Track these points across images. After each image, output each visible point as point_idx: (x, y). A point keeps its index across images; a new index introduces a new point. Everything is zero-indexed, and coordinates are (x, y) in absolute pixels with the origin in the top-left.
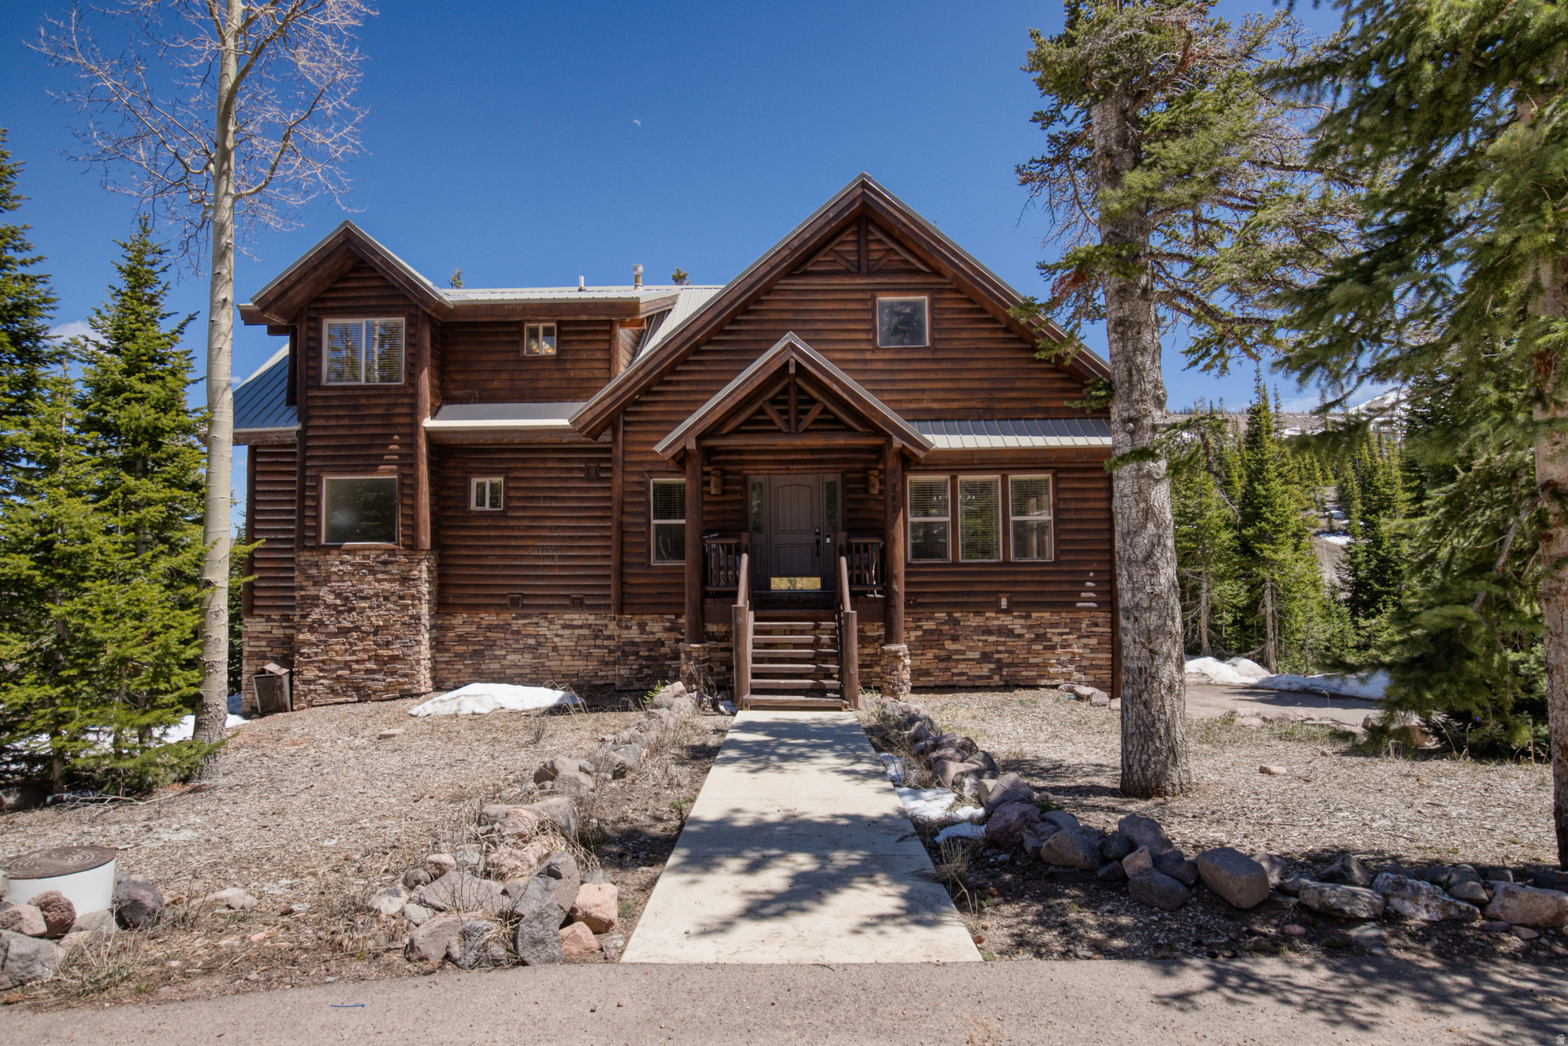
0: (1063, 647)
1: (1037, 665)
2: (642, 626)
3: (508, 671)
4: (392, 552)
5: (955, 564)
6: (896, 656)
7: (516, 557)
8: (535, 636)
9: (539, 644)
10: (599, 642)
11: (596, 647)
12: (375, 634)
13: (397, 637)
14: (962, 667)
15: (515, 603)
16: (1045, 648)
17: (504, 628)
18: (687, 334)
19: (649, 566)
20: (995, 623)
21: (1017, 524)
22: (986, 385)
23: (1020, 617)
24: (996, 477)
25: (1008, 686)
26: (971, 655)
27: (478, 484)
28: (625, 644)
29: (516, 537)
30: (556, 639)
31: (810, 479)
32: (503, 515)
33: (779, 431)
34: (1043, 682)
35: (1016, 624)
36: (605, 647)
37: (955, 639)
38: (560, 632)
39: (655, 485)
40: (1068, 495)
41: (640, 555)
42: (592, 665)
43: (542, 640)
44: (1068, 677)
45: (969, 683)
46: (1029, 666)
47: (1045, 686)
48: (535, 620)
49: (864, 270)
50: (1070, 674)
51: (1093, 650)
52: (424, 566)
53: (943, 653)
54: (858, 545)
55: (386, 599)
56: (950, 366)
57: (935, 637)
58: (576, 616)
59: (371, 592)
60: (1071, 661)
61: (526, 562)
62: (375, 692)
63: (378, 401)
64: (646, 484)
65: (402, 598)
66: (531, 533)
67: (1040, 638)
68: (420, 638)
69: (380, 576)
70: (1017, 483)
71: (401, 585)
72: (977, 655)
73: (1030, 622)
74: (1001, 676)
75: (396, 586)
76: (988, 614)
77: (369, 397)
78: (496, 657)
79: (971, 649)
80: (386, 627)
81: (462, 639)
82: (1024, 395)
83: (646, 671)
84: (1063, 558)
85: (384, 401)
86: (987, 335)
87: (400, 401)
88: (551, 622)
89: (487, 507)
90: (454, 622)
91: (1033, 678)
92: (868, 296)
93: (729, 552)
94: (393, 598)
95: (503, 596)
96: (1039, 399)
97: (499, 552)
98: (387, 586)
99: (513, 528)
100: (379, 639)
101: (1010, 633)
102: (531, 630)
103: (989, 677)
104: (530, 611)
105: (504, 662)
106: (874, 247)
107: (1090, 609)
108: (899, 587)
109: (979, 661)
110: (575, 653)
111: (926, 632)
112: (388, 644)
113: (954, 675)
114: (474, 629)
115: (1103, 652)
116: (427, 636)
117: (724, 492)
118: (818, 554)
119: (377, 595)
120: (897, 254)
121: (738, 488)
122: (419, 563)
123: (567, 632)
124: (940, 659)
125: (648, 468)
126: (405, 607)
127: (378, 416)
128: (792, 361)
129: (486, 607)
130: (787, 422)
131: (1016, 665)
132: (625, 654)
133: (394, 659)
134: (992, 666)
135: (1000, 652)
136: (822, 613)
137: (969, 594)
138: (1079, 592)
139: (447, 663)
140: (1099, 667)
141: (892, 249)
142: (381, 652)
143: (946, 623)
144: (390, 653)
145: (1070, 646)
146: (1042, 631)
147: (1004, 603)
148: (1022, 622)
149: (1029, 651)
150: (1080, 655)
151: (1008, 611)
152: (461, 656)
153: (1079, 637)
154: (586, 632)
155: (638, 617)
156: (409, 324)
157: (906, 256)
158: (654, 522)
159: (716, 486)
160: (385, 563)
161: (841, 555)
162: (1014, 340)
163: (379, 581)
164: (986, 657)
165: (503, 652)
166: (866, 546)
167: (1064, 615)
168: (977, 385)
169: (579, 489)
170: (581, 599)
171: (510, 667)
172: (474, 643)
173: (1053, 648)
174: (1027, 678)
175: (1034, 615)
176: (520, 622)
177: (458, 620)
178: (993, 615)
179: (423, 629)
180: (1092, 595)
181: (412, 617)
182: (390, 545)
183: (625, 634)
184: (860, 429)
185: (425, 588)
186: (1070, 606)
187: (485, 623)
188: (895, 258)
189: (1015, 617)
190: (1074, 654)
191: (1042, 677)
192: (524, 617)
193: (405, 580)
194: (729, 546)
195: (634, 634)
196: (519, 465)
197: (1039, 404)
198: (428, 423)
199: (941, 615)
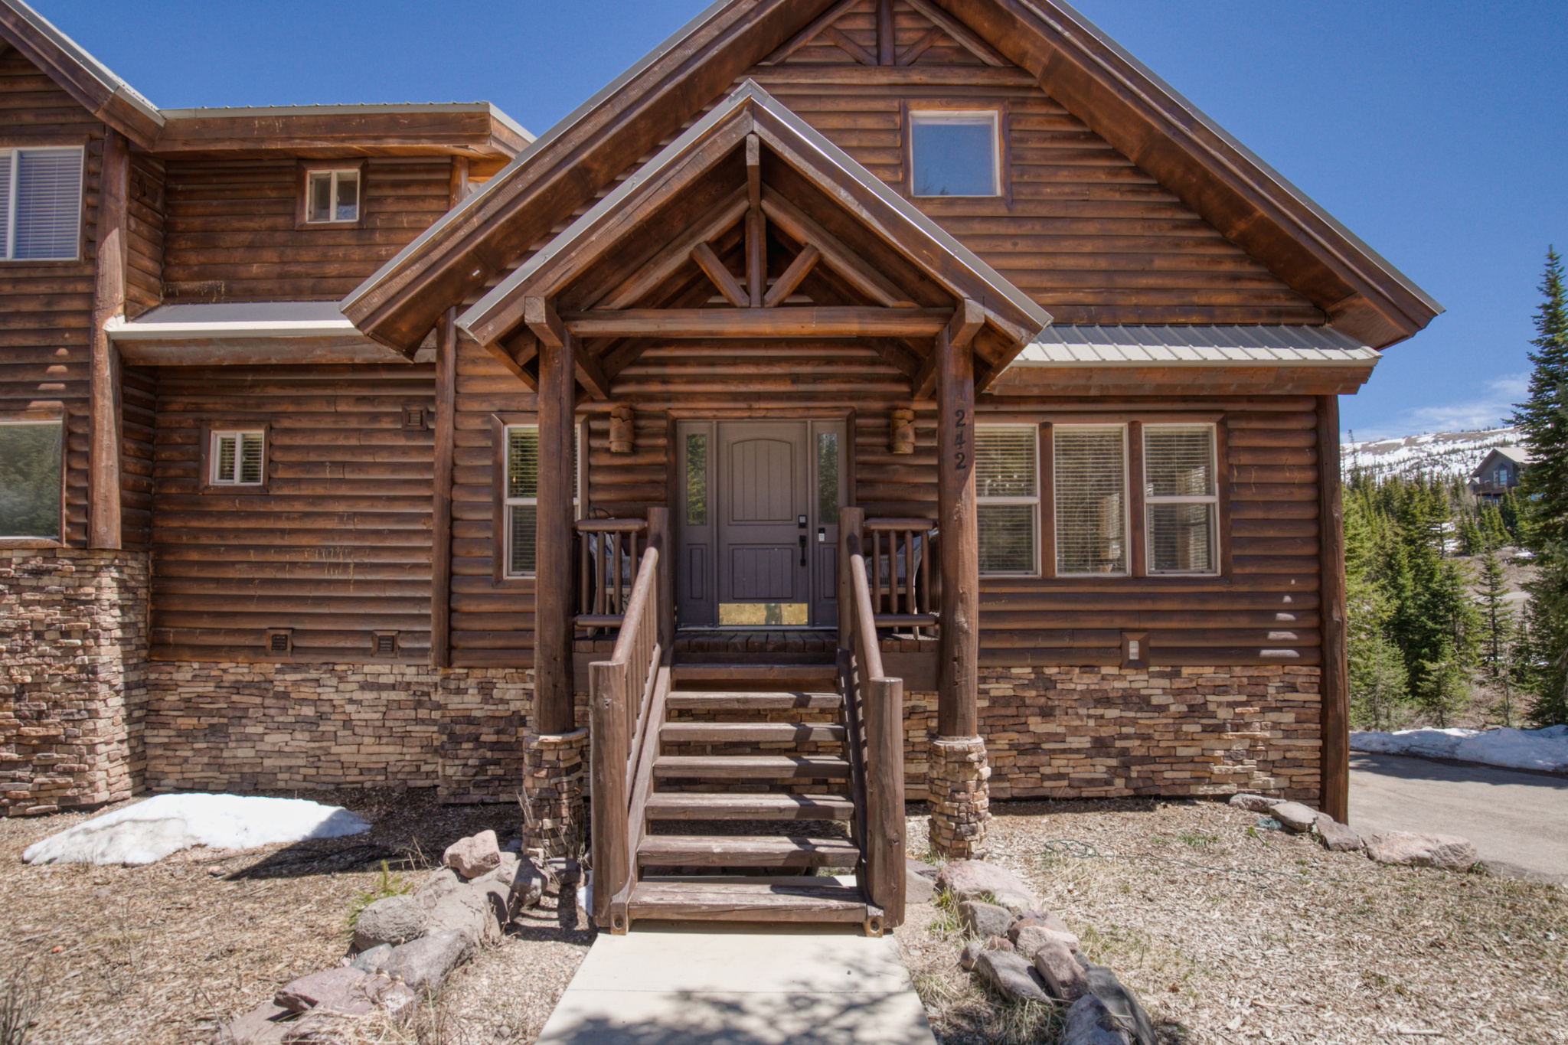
0: (1236, 727)
1: (1191, 760)
2: (486, 689)
3: (267, 762)
4: (50, 554)
5: (1048, 580)
6: (963, 761)
7: (282, 566)
8: (315, 702)
9: (321, 717)
10: (423, 713)
11: (418, 721)
12: (19, 698)
13: (56, 704)
14: (1059, 763)
15: (279, 645)
16: (1206, 729)
17: (262, 687)
18: (563, 150)
19: (499, 581)
20: (1117, 684)
21: (1158, 510)
22: (1103, 264)
23: (1162, 675)
24: (1120, 426)
25: (1143, 799)
26: (1074, 742)
27: (223, 441)
28: (455, 721)
29: (283, 532)
30: (349, 708)
31: (790, 431)
32: (264, 494)
33: (730, 305)
34: (1202, 790)
35: (1151, 685)
36: (434, 722)
37: (1046, 713)
38: (357, 695)
39: (512, 436)
40: (1245, 459)
41: (483, 562)
42: (412, 753)
43: (326, 708)
44: (1244, 781)
45: (1072, 793)
46: (1175, 761)
47: (1204, 798)
48: (313, 674)
49: (887, 59)
50: (1248, 775)
51: (1288, 733)
52: (108, 579)
53: (1025, 739)
54: (885, 535)
55: (38, 635)
56: (1038, 228)
57: (1012, 711)
58: (386, 669)
59: (12, 624)
60: (1251, 752)
61: (299, 575)
62: (15, 800)
63: (32, 289)
64: (495, 436)
65: (66, 634)
66: (308, 524)
67: (1195, 711)
68: (98, 705)
69: (28, 596)
70: (1156, 440)
71: (66, 610)
72: (1085, 742)
73: (1178, 684)
74: (1128, 779)
75: (56, 614)
76: (1105, 670)
77: (16, 281)
78: (247, 738)
79: (1075, 731)
80: (36, 686)
81: (190, 706)
82: (1168, 282)
83: (492, 770)
84: (1237, 571)
85: (43, 288)
86: (1103, 178)
87: (69, 288)
88: (342, 679)
89: (237, 480)
90: (176, 676)
91: (1184, 784)
92: (895, 105)
93: (624, 545)
94: (49, 636)
95: (260, 632)
96: (1195, 291)
97: (253, 557)
98: (39, 612)
99: (277, 516)
100: (26, 707)
101: (1144, 703)
102: (307, 691)
103: (1108, 782)
104: (304, 660)
105: (260, 746)
106: (904, 22)
107: (1283, 661)
108: (969, 619)
109: (1089, 754)
110: (382, 732)
111: (995, 701)
112: (40, 715)
113: (1045, 777)
114: (210, 688)
115: (1305, 736)
116: (117, 702)
117: (635, 450)
118: (803, 562)
119: (22, 629)
120: (946, 36)
121: (662, 441)
122: (96, 573)
123: (369, 696)
124: (1022, 750)
125: (499, 404)
126: (71, 651)
127: (32, 315)
128: (753, 140)
129: (232, 651)
130: (746, 289)
131: (1153, 760)
132: (455, 739)
133: (49, 742)
134: (1113, 762)
135: (1127, 737)
136: (812, 672)
137: (1073, 633)
138: (1264, 632)
139: (165, 746)
140: (1298, 764)
141: (937, 29)
142: (25, 730)
143: (1031, 685)
144: (42, 732)
145: (1248, 725)
146: (1199, 700)
147: (1134, 650)
148: (1165, 683)
149: (1178, 735)
150: (1265, 741)
151: (1140, 665)
152: (188, 735)
153: (1264, 710)
154: (402, 696)
155: (478, 673)
156: (90, 155)
157: (960, 39)
158: (509, 501)
159: (620, 437)
160: (37, 573)
161: (853, 551)
162: (1149, 189)
163: (26, 604)
164: (1101, 746)
165: (260, 730)
166: (901, 535)
167: (1238, 670)
168: (1086, 263)
169: (391, 449)
170: (393, 638)
171: (268, 755)
172: (211, 714)
173: (1219, 729)
174: (1174, 782)
175: (1186, 671)
176: (288, 677)
177: (184, 674)
178: (1114, 671)
179: (103, 690)
180: (1290, 635)
181: (82, 668)
182: (47, 541)
183: (455, 703)
184: (890, 302)
185: (110, 619)
186: (1249, 655)
187: (229, 678)
188: (941, 43)
189: (1152, 675)
190: (1254, 739)
191: (1199, 780)
192: (296, 668)
193: (71, 602)
194: (625, 535)
195: (471, 702)
196: (291, 408)
197: (1195, 299)
198: (116, 324)
199: (1023, 671)
